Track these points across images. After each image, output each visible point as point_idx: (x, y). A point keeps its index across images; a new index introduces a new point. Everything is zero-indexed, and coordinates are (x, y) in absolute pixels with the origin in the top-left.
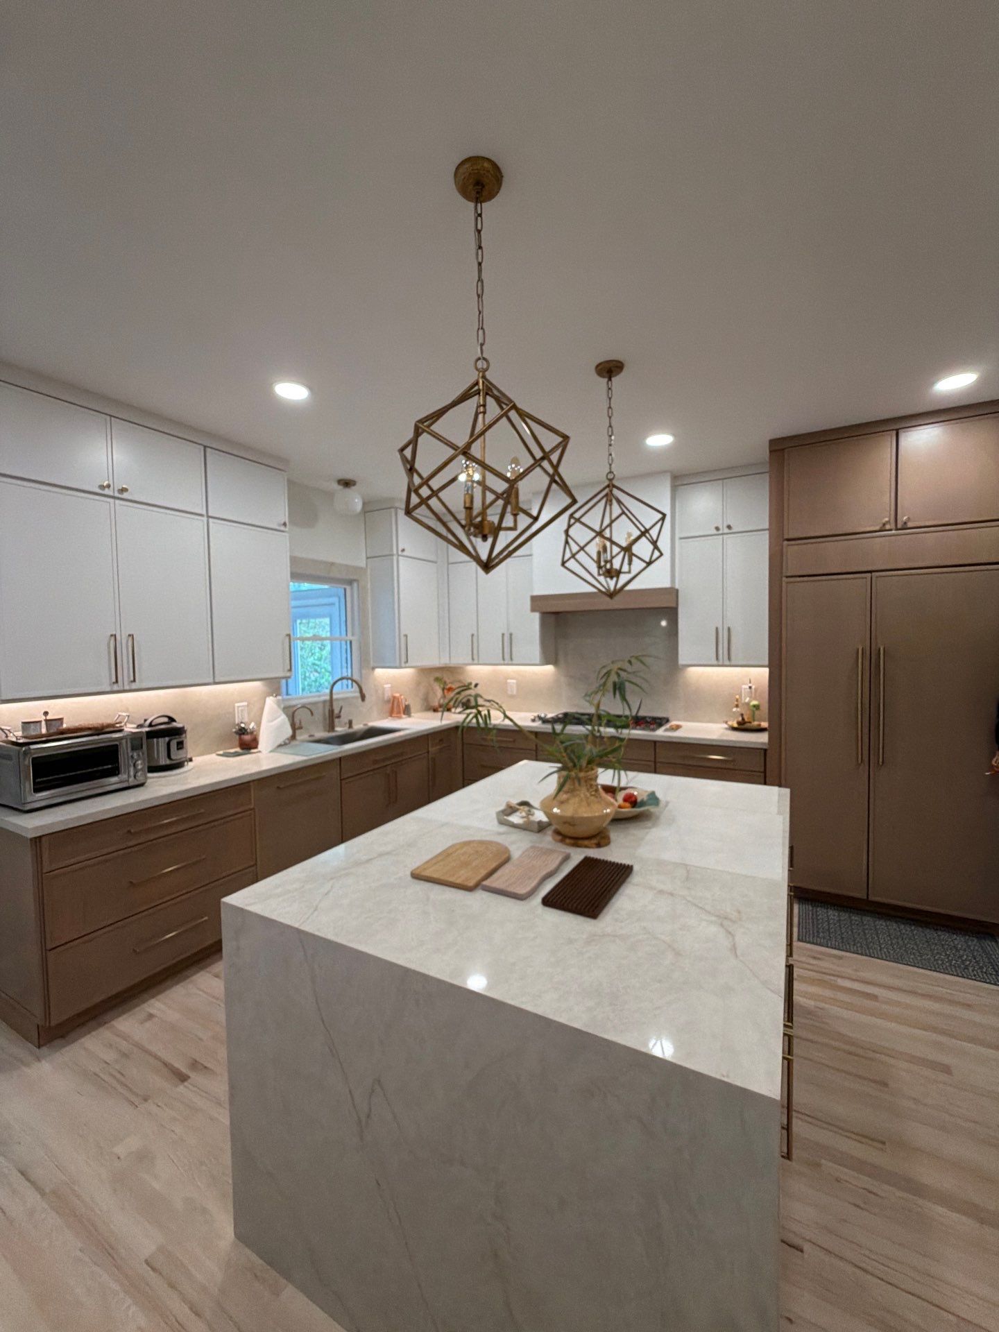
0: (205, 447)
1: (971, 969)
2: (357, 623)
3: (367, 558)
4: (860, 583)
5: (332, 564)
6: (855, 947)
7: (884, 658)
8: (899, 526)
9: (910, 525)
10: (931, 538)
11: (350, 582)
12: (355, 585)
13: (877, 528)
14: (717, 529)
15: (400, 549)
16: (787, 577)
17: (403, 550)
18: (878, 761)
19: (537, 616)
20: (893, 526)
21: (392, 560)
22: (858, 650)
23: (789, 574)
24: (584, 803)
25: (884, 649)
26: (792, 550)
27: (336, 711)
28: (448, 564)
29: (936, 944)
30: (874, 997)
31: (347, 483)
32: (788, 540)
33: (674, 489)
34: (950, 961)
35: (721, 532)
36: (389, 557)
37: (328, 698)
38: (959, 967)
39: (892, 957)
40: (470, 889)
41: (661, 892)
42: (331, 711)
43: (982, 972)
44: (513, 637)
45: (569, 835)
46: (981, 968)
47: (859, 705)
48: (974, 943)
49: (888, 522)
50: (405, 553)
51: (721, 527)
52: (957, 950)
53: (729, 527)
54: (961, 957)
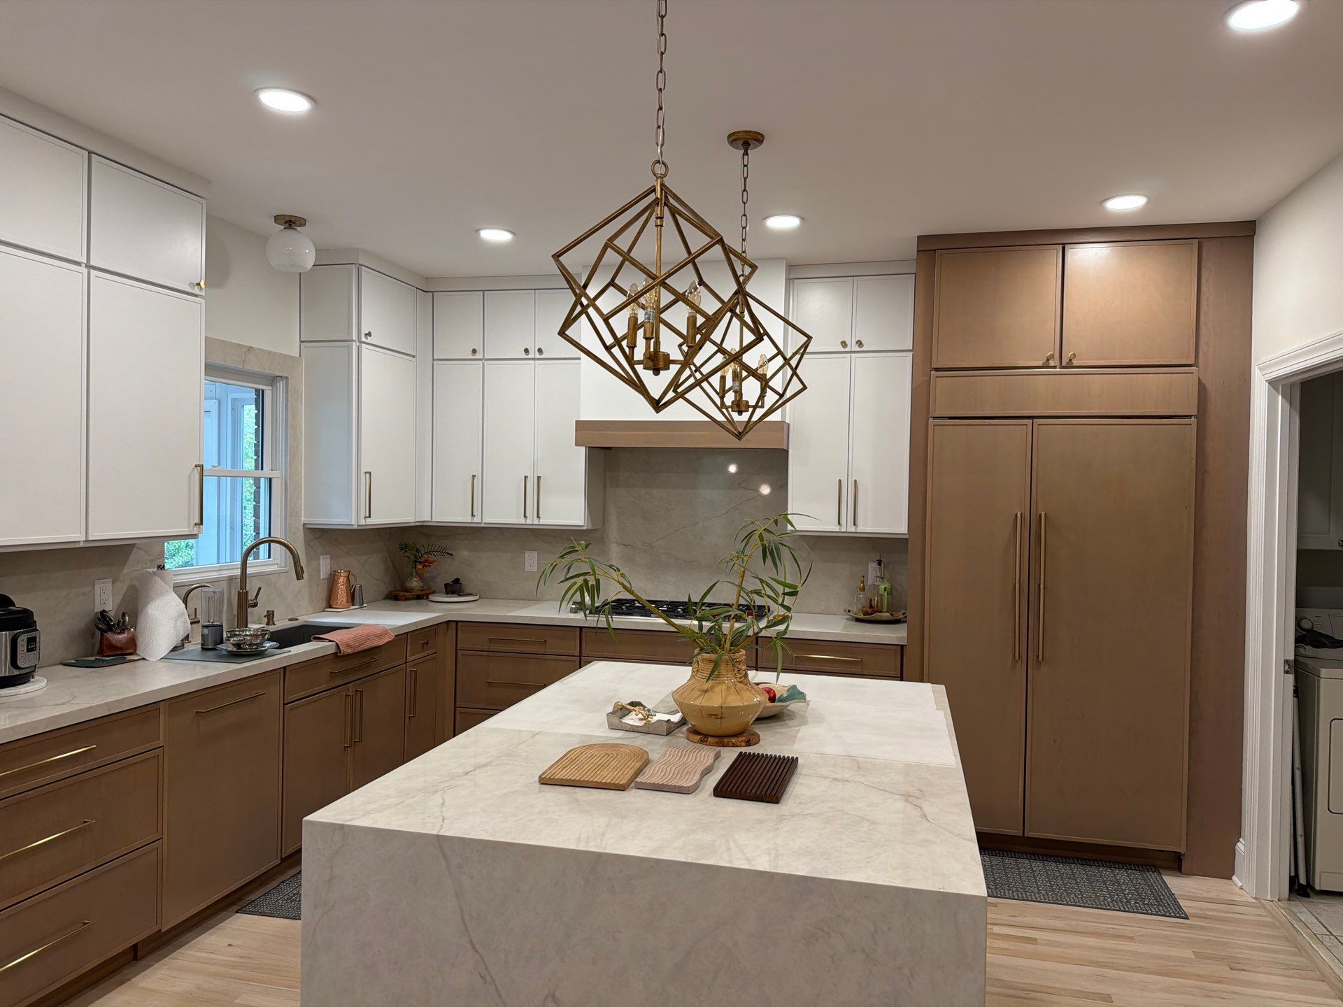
0: (90, 152)
1: (1133, 902)
2: (281, 447)
3: (301, 342)
4: (1019, 432)
5: (250, 349)
6: (1011, 892)
7: (1045, 526)
8: (1064, 364)
9: (1075, 362)
10: (1097, 381)
11: (273, 380)
12: (281, 385)
13: (1040, 363)
14: (844, 344)
15: (364, 330)
16: (935, 418)
17: (369, 334)
18: (1038, 656)
19: (582, 450)
20: (1058, 364)
21: (350, 348)
22: (1016, 515)
23: (937, 414)
24: (733, 690)
25: (1046, 514)
26: (942, 384)
27: (251, 596)
28: (434, 360)
29: (1097, 881)
30: (1033, 941)
31: (290, 223)
32: (937, 370)
33: (789, 281)
34: (1112, 897)
35: (848, 349)
36: (346, 343)
37: (238, 572)
38: (1121, 902)
39: (1051, 898)
40: (621, 788)
41: (835, 779)
42: (243, 596)
43: (1144, 904)
44: (542, 481)
45: (711, 733)
46: (1143, 900)
47: (1017, 586)
48: (1136, 876)
49: (1052, 357)
50: (369, 340)
51: (848, 342)
52: (1119, 885)
53: (860, 343)
54: (1123, 891)
